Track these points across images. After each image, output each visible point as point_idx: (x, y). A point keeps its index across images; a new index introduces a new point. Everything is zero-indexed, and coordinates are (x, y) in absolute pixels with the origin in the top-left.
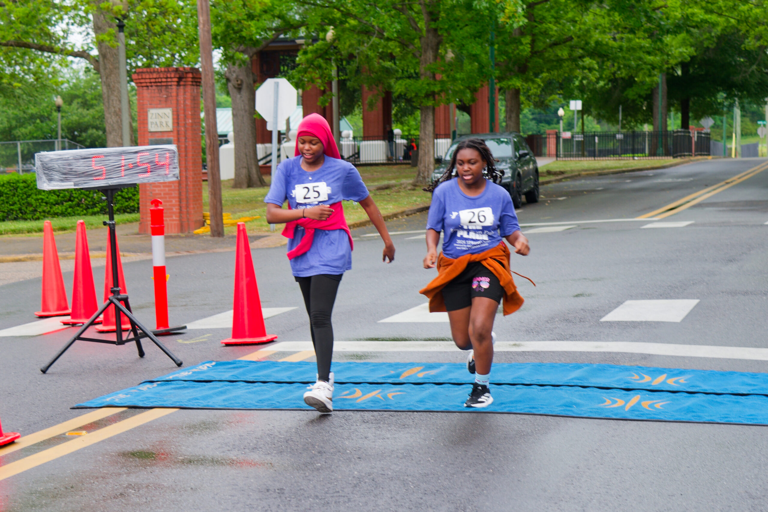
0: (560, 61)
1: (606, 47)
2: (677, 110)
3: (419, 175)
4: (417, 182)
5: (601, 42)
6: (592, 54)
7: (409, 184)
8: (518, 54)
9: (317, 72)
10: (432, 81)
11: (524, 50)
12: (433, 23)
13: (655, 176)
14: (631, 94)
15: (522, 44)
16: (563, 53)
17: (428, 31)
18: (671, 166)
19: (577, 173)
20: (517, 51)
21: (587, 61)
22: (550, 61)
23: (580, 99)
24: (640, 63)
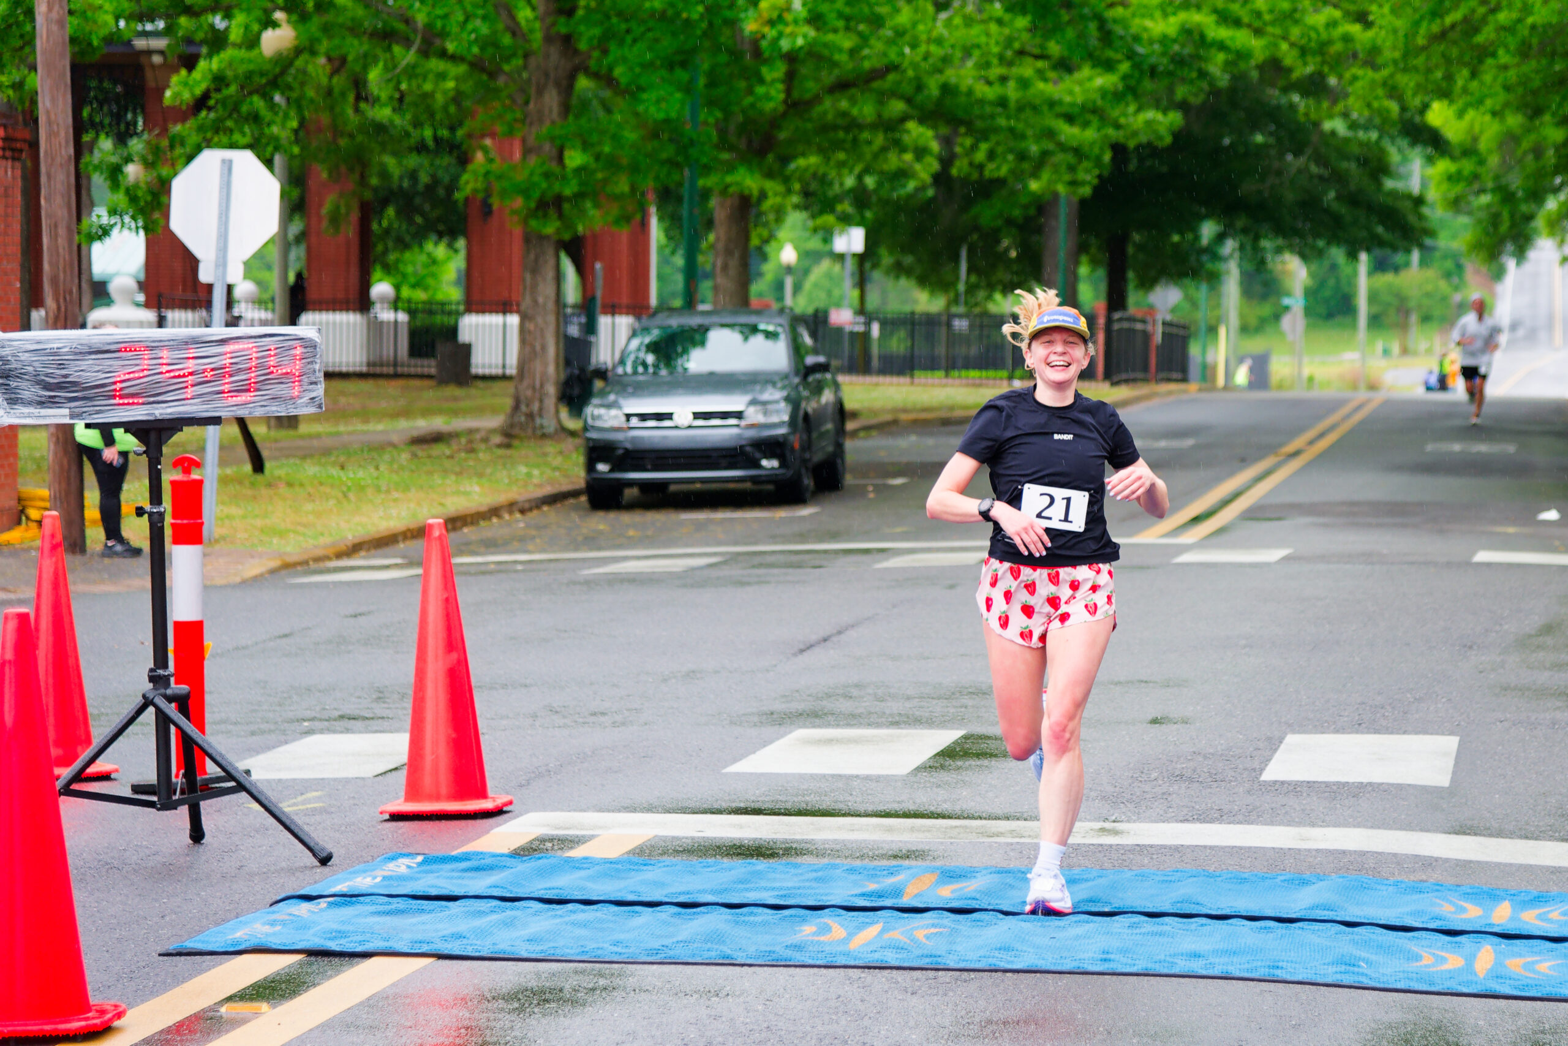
0: (853, 125)
1: (963, 99)
2: (1094, 263)
3: (516, 407)
4: (512, 426)
5: (957, 86)
6: (929, 116)
7: (493, 431)
8: (753, 106)
9: (247, 129)
10: (555, 168)
11: (767, 97)
12: (562, 20)
14: (987, 214)
15: (761, 81)
16: (865, 110)
17: (548, 39)
19: (888, 417)
20: (749, 100)
21: (917, 132)
22: (825, 128)
23: (858, 224)
24: (1050, 146)
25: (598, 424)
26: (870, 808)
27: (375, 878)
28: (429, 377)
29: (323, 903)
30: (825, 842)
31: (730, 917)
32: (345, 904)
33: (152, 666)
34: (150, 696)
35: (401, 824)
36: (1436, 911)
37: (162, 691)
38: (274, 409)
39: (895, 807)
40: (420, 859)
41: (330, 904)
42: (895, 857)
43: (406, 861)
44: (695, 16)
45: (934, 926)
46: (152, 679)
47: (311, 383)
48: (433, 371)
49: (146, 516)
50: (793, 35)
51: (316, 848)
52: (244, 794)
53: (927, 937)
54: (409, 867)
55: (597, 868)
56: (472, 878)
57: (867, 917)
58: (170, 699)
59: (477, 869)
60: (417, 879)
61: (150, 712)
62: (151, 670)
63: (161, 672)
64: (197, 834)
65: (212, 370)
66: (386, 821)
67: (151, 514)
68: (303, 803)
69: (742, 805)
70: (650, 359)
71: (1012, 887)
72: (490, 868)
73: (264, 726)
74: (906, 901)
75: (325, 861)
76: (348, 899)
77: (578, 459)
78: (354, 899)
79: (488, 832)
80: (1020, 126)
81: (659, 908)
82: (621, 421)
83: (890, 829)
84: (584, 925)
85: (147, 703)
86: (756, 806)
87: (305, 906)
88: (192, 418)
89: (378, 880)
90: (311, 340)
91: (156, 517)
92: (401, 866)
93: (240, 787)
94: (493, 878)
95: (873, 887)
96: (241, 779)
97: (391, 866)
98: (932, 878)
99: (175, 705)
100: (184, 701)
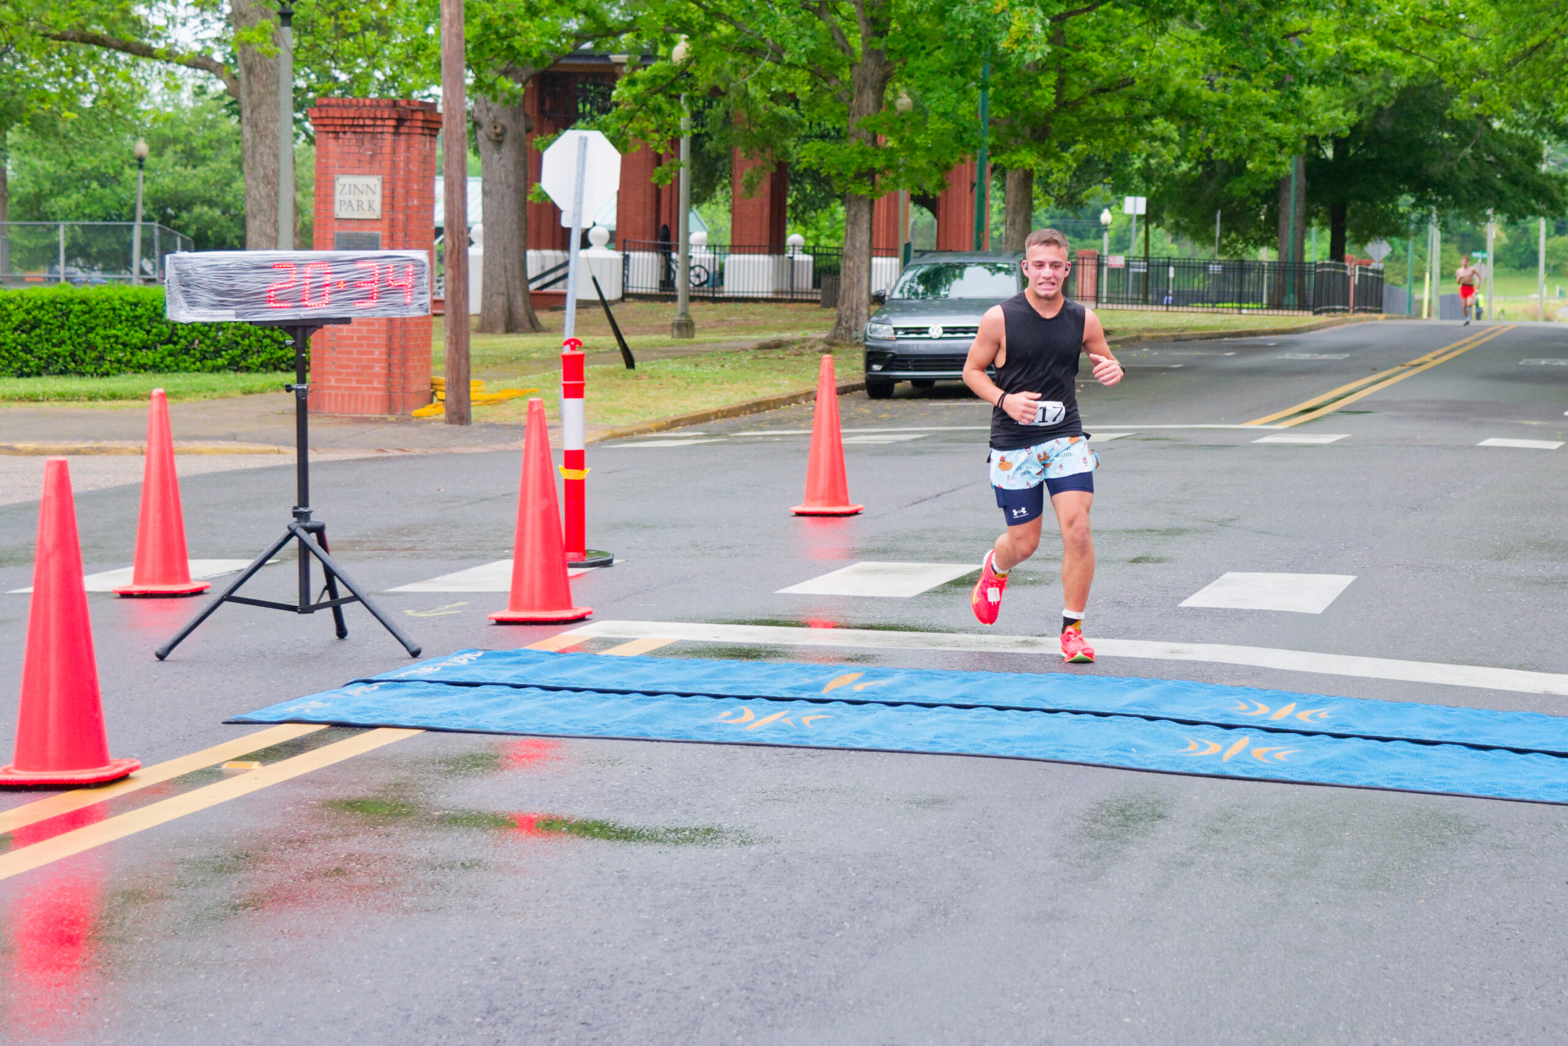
0: (1109, 120)
1: (1195, 102)
3: (839, 323)
4: (835, 337)
5: (1187, 91)
6: (1169, 114)
7: (820, 340)
8: (1032, 104)
10: (870, 148)
11: (1043, 98)
12: (876, 39)
13: (1281, 347)
14: (1238, 188)
15: (1039, 87)
16: (1115, 107)
17: (867, 54)
18: (1310, 329)
20: (1030, 100)
21: (1160, 125)
22: (1091, 121)
23: (1144, 195)
24: (1257, 136)
25: (875, 335)
27: (436, 667)
28: (816, 302)
29: (376, 686)
30: (805, 647)
31: (672, 704)
33: (296, 504)
34: (293, 527)
35: (501, 627)
36: (1229, 709)
37: (303, 524)
38: (392, 312)
39: (883, 622)
40: (480, 654)
43: (469, 656)
44: (967, 37)
46: (295, 515)
47: (421, 293)
48: (819, 298)
49: (293, 392)
50: (1034, 51)
51: (409, 645)
52: (358, 603)
53: (812, 722)
54: (469, 660)
55: (610, 664)
56: (508, 670)
58: (309, 530)
59: (519, 663)
60: (464, 669)
61: (294, 541)
62: (295, 508)
63: (302, 509)
64: (342, 632)
65: (345, 282)
66: (493, 624)
67: (297, 390)
68: (446, 610)
69: (766, 618)
70: (921, 289)
71: (913, 684)
72: (529, 662)
74: (824, 694)
75: (415, 654)
77: (860, 363)
78: (403, 684)
79: (556, 635)
80: (1234, 121)
81: (628, 695)
82: (890, 334)
83: (862, 639)
84: (559, 707)
85: (292, 534)
86: (775, 618)
87: (362, 688)
88: (329, 319)
89: (437, 669)
90: (421, 261)
91: (301, 392)
92: (463, 660)
93: (356, 597)
94: (521, 670)
95: (806, 681)
96: (356, 591)
97: (456, 659)
98: (856, 676)
99: (314, 535)
100: (320, 531)
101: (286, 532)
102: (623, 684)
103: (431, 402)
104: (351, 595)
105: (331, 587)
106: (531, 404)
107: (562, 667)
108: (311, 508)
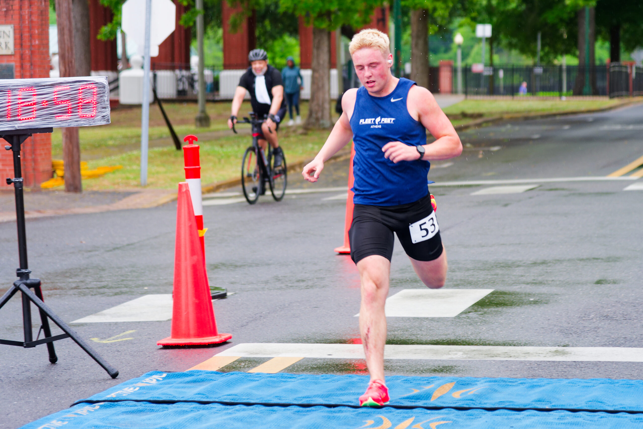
3: (311, 115)
4: (309, 124)
13: (597, 121)
14: (550, 17)
18: (610, 109)
19: (498, 116)
23: (488, 23)
26: (429, 338)
27: (135, 388)
29: (97, 405)
31: (326, 414)
32: (110, 406)
33: (19, 267)
34: (18, 284)
37: (25, 281)
38: (82, 122)
39: (444, 338)
40: (164, 375)
41: (101, 406)
42: (435, 371)
43: (157, 377)
45: (443, 419)
46: (19, 275)
47: (103, 108)
49: (14, 183)
51: (109, 369)
53: (438, 427)
54: (158, 380)
55: (263, 380)
56: (190, 387)
57: (407, 413)
58: (29, 286)
59: (195, 381)
60: (158, 389)
61: (19, 294)
62: (18, 270)
63: (23, 271)
64: (53, 359)
65: (47, 101)
66: (161, 349)
68: (122, 337)
71: (496, 391)
72: (202, 381)
73: (124, 290)
74: (432, 402)
75: (114, 376)
76: (112, 403)
78: (116, 403)
81: (288, 408)
84: (242, 419)
85: (17, 289)
87: (88, 407)
88: (37, 129)
89: (137, 389)
90: (102, 84)
91: (18, 184)
92: (153, 380)
93: (67, 335)
94: (200, 388)
95: (416, 392)
96: (68, 330)
97: (147, 380)
98: (451, 385)
99: (32, 289)
100: (37, 287)
101: (12, 287)
102: (279, 397)
103: (52, 177)
104: (63, 333)
105: (45, 327)
106: (180, 186)
107: (229, 384)
108: (29, 269)
